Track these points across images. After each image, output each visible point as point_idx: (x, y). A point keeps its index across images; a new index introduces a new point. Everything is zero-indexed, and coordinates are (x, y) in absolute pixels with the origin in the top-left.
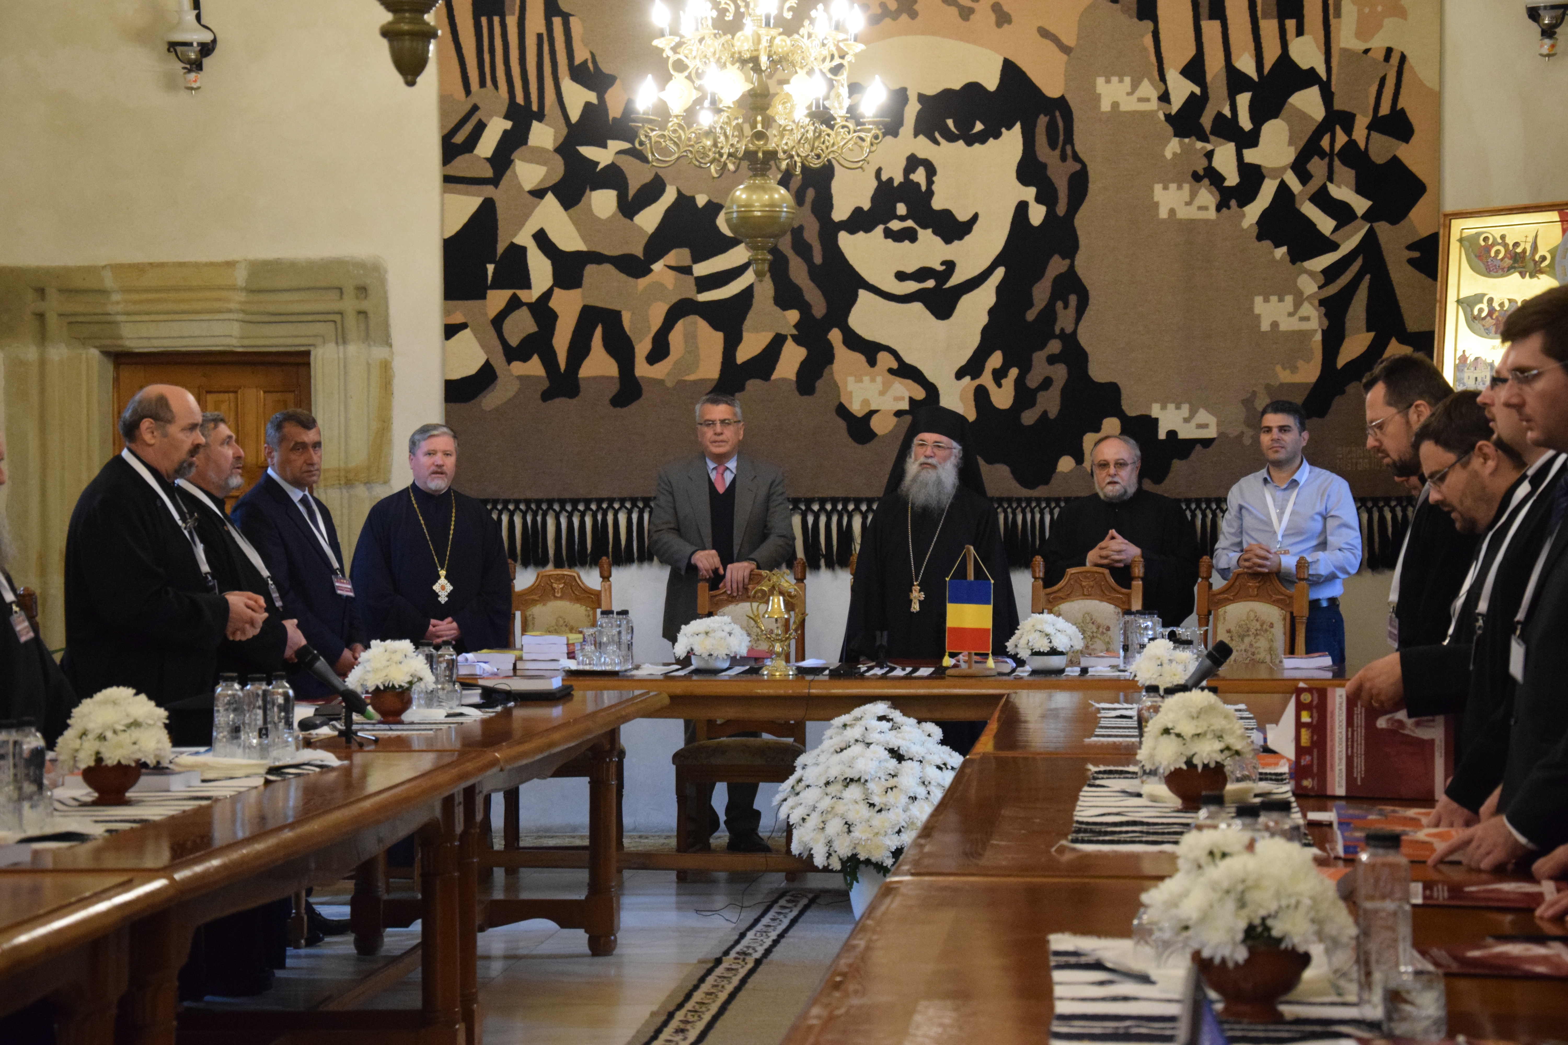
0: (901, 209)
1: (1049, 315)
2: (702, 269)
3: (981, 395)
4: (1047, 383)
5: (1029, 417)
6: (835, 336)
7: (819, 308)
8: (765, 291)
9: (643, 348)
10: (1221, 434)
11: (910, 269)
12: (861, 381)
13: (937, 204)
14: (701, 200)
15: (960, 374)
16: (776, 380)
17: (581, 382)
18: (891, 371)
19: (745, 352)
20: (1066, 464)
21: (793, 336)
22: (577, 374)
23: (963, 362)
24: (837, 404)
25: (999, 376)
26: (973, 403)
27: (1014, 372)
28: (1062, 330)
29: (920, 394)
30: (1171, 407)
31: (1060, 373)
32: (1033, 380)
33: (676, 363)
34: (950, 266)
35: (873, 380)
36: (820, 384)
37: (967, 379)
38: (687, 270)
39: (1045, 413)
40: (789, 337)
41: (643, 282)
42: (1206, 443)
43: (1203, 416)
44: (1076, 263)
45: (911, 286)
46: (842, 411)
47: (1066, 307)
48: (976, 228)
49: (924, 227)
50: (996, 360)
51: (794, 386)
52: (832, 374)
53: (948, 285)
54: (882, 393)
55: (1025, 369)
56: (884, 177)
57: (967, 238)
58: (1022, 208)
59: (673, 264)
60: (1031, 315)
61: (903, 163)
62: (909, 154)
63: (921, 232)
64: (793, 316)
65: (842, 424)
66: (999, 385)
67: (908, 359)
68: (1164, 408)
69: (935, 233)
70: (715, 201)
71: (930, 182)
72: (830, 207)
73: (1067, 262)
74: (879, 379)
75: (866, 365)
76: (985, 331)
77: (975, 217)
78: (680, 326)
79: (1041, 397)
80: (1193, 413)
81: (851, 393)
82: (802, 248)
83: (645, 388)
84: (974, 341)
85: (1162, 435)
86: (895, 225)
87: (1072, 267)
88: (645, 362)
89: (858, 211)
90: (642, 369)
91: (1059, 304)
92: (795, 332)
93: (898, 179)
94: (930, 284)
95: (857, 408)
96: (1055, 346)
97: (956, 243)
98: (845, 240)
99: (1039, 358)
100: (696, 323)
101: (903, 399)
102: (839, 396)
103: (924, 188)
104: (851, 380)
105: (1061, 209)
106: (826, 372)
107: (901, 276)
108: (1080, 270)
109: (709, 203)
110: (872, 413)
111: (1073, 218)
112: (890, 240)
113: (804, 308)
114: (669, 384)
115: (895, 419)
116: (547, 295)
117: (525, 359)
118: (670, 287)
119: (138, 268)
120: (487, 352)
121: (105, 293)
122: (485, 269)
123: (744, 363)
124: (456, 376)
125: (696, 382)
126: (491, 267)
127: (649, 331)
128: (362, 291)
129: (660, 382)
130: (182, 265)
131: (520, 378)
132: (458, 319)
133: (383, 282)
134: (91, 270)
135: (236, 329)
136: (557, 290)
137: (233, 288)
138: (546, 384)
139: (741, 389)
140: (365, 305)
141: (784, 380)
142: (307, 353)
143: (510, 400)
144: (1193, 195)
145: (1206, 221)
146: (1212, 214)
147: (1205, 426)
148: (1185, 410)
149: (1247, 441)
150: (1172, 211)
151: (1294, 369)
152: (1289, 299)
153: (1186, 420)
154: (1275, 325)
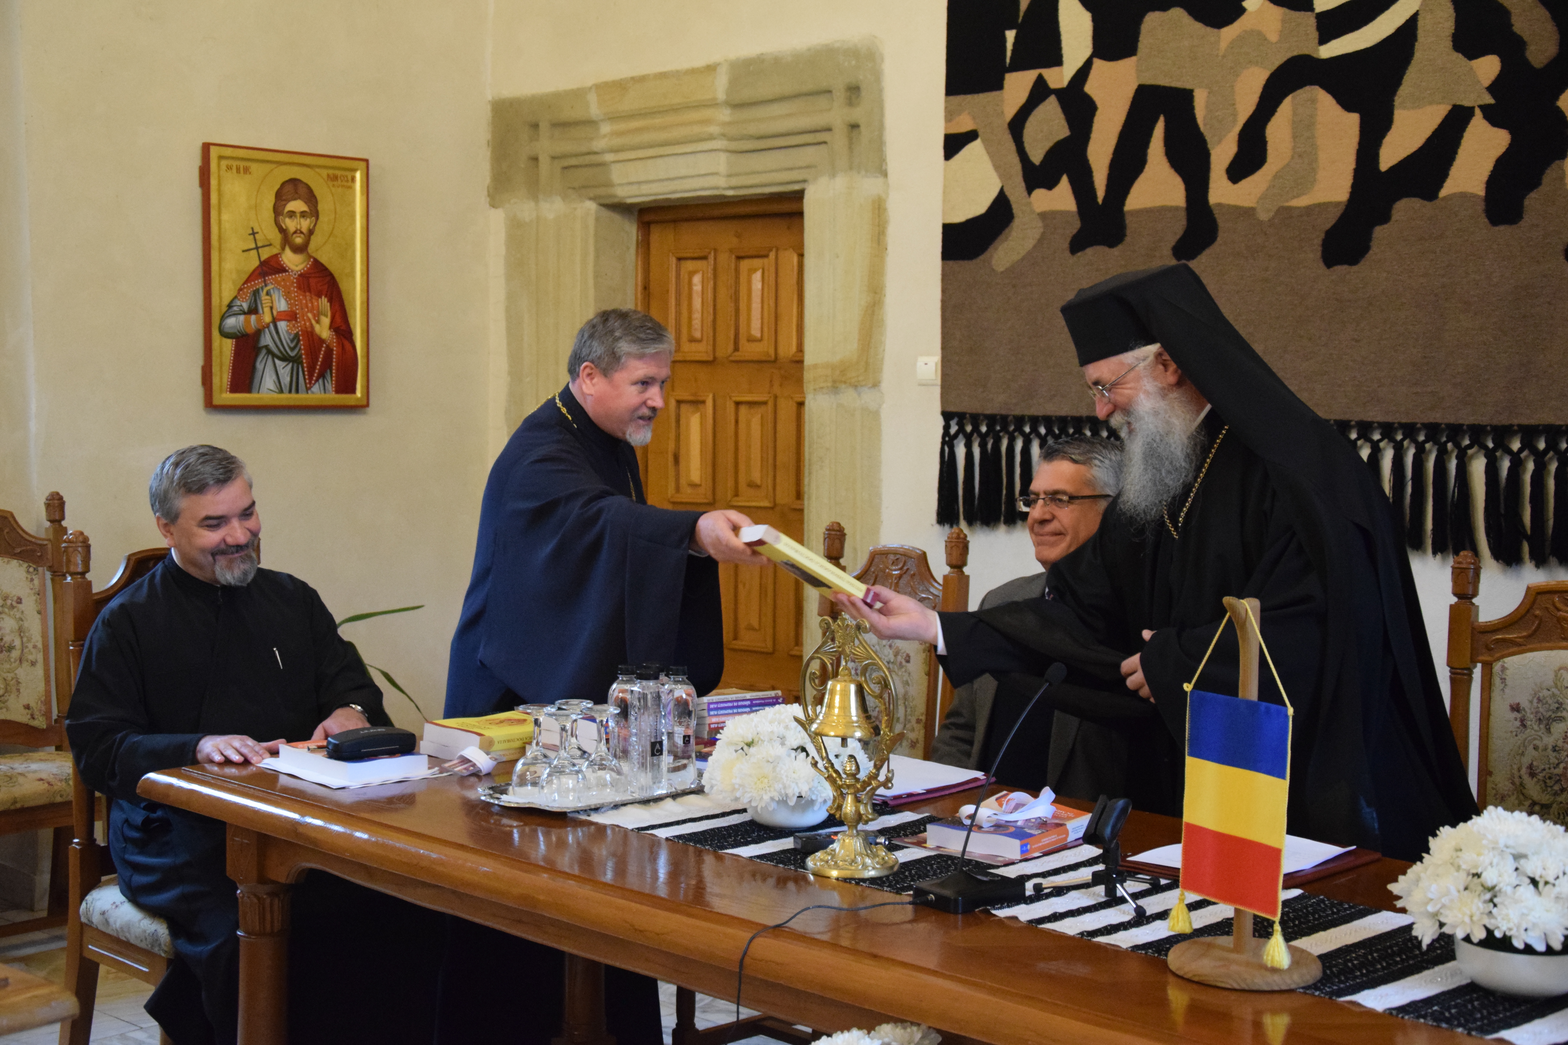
8: (1439, 27)
9: (1223, 152)
16: (1444, 198)
17: (1128, 220)
19: (1397, 147)
21: (1484, 108)
22: (1122, 203)
33: (1276, 176)
38: (1300, 4)
40: (1478, 112)
41: (1229, 32)
51: (1481, 207)
78: (1286, 107)
83: (1223, 223)
88: (1225, 176)
90: (1221, 192)
92: (1489, 100)
100: (1314, 101)
114: (1263, 216)
116: (1083, 74)
117: (1050, 184)
118: (1273, 37)
119: (621, 86)
120: (1001, 176)
121: (590, 123)
122: (1004, 40)
123: (1392, 169)
124: (959, 217)
125: (1309, 210)
126: (1011, 36)
127: (1235, 121)
128: (854, 91)
129: (1248, 212)
130: (663, 76)
131: (1043, 216)
132: (964, 125)
133: (878, 76)
134: (578, 94)
135: (721, 163)
136: (1098, 63)
137: (713, 104)
138: (1077, 224)
139: (1385, 218)
140: (857, 114)
141: (1464, 196)
142: (798, 196)
143: (1029, 253)
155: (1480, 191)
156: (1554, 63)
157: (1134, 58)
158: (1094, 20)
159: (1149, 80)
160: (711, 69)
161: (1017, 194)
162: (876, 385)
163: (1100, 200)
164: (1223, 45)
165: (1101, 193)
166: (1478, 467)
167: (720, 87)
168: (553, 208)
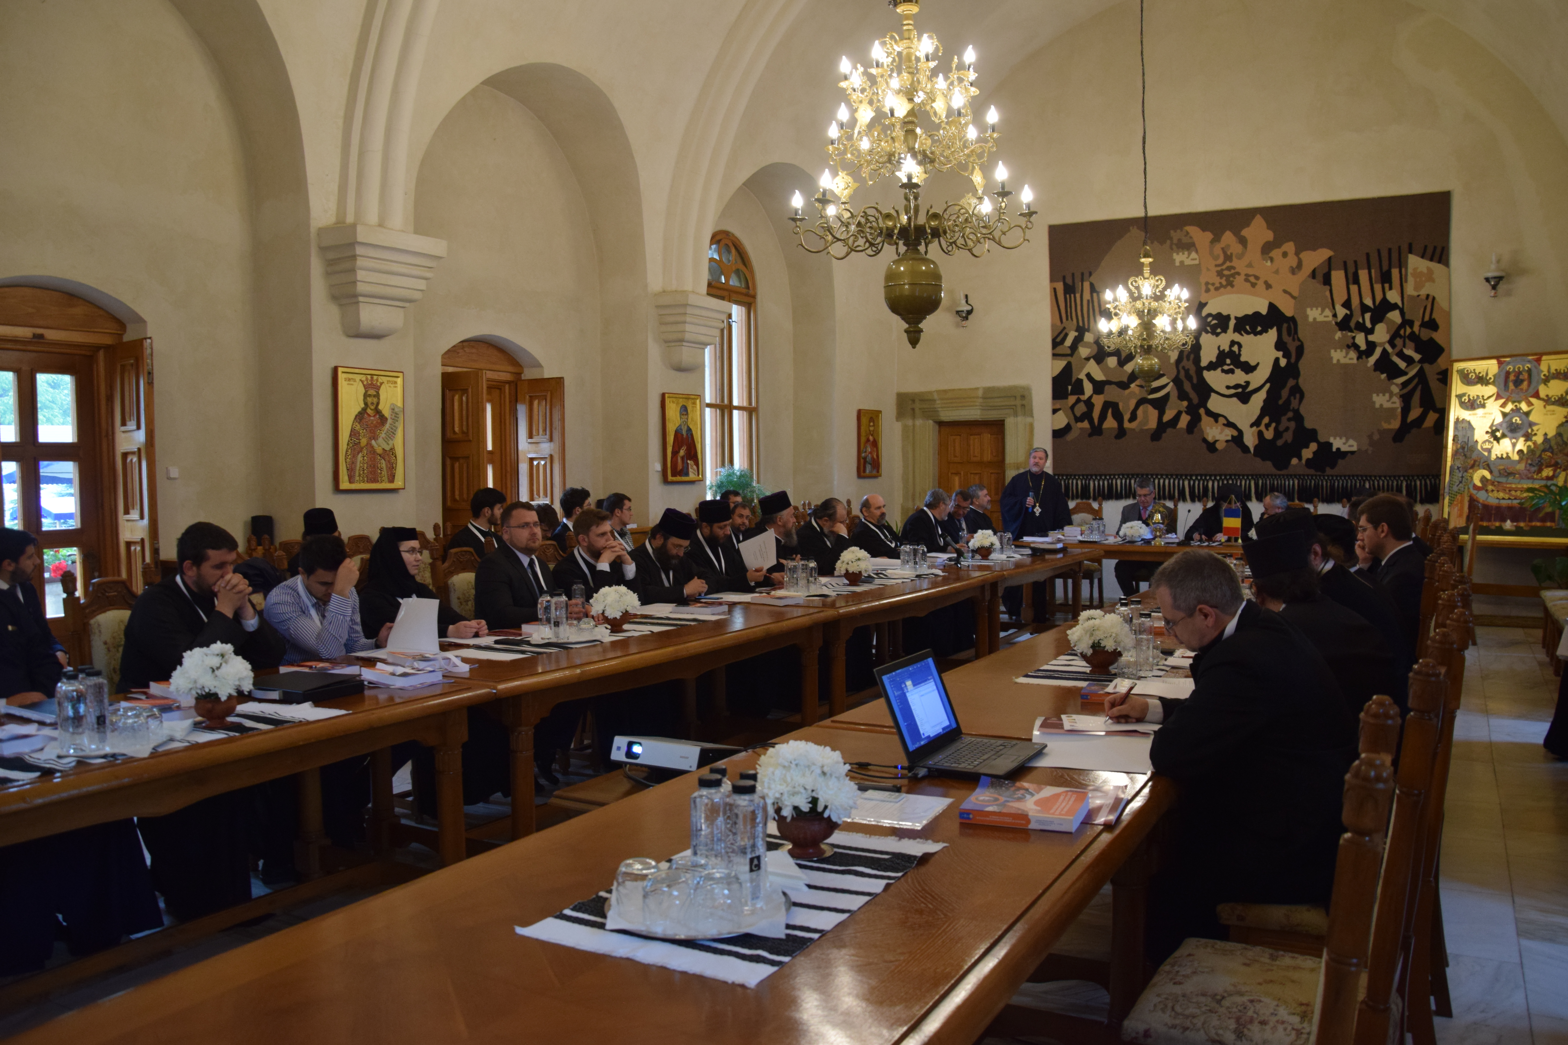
0: (1228, 361)
1: (1288, 402)
3: (1260, 434)
4: (1287, 429)
5: (1280, 443)
6: (1202, 411)
9: (1127, 417)
10: (1359, 449)
11: (1232, 384)
13: (1243, 359)
15: (1252, 426)
18: (1224, 425)
19: (1167, 417)
20: (1294, 461)
25: (1267, 426)
27: (1274, 425)
29: (1235, 433)
31: (1292, 425)
32: (1281, 428)
34: (1248, 383)
37: (1255, 428)
41: (1127, 392)
42: (1352, 453)
43: (1351, 442)
45: (1232, 391)
46: (1205, 440)
48: (1258, 368)
49: (1237, 368)
50: (1266, 420)
54: (1221, 433)
55: (1278, 423)
58: (1277, 360)
60: (1281, 402)
61: (1229, 343)
64: (1185, 403)
65: (1204, 445)
66: (1267, 430)
67: (1231, 420)
71: (1240, 350)
76: (1262, 409)
77: (1258, 364)
78: (1141, 408)
80: (1347, 440)
82: (1189, 377)
84: (1257, 412)
85: (1334, 449)
86: (1226, 368)
87: (1297, 383)
89: (1211, 362)
90: (1127, 425)
91: (1292, 398)
93: (1227, 349)
94: (1240, 390)
95: (1210, 439)
96: (1290, 414)
98: (1206, 374)
99: (1284, 419)
105: (1293, 360)
107: (1228, 387)
110: (1217, 441)
113: (1189, 400)
116: (1091, 397)
117: (1082, 421)
119: (945, 391)
121: (934, 400)
124: (1057, 428)
125: (1147, 430)
126: (1070, 387)
128: (1023, 397)
130: (960, 390)
132: (1058, 406)
133: (1030, 394)
134: (930, 393)
135: (979, 412)
136: (1095, 396)
137: (978, 397)
138: (1090, 431)
139: (1165, 432)
140: (1024, 402)
141: (1182, 429)
142: (1004, 421)
144: (1347, 354)
145: (1353, 364)
146: (1355, 361)
147: (1352, 446)
148: (1344, 440)
149: (1370, 452)
150: (1338, 360)
151: (1390, 423)
152: (1387, 395)
153: (1344, 444)
154: (1381, 405)
160: (977, 389)
161: (1073, 423)
166: (1186, 483)
167: (980, 393)
168: (919, 422)
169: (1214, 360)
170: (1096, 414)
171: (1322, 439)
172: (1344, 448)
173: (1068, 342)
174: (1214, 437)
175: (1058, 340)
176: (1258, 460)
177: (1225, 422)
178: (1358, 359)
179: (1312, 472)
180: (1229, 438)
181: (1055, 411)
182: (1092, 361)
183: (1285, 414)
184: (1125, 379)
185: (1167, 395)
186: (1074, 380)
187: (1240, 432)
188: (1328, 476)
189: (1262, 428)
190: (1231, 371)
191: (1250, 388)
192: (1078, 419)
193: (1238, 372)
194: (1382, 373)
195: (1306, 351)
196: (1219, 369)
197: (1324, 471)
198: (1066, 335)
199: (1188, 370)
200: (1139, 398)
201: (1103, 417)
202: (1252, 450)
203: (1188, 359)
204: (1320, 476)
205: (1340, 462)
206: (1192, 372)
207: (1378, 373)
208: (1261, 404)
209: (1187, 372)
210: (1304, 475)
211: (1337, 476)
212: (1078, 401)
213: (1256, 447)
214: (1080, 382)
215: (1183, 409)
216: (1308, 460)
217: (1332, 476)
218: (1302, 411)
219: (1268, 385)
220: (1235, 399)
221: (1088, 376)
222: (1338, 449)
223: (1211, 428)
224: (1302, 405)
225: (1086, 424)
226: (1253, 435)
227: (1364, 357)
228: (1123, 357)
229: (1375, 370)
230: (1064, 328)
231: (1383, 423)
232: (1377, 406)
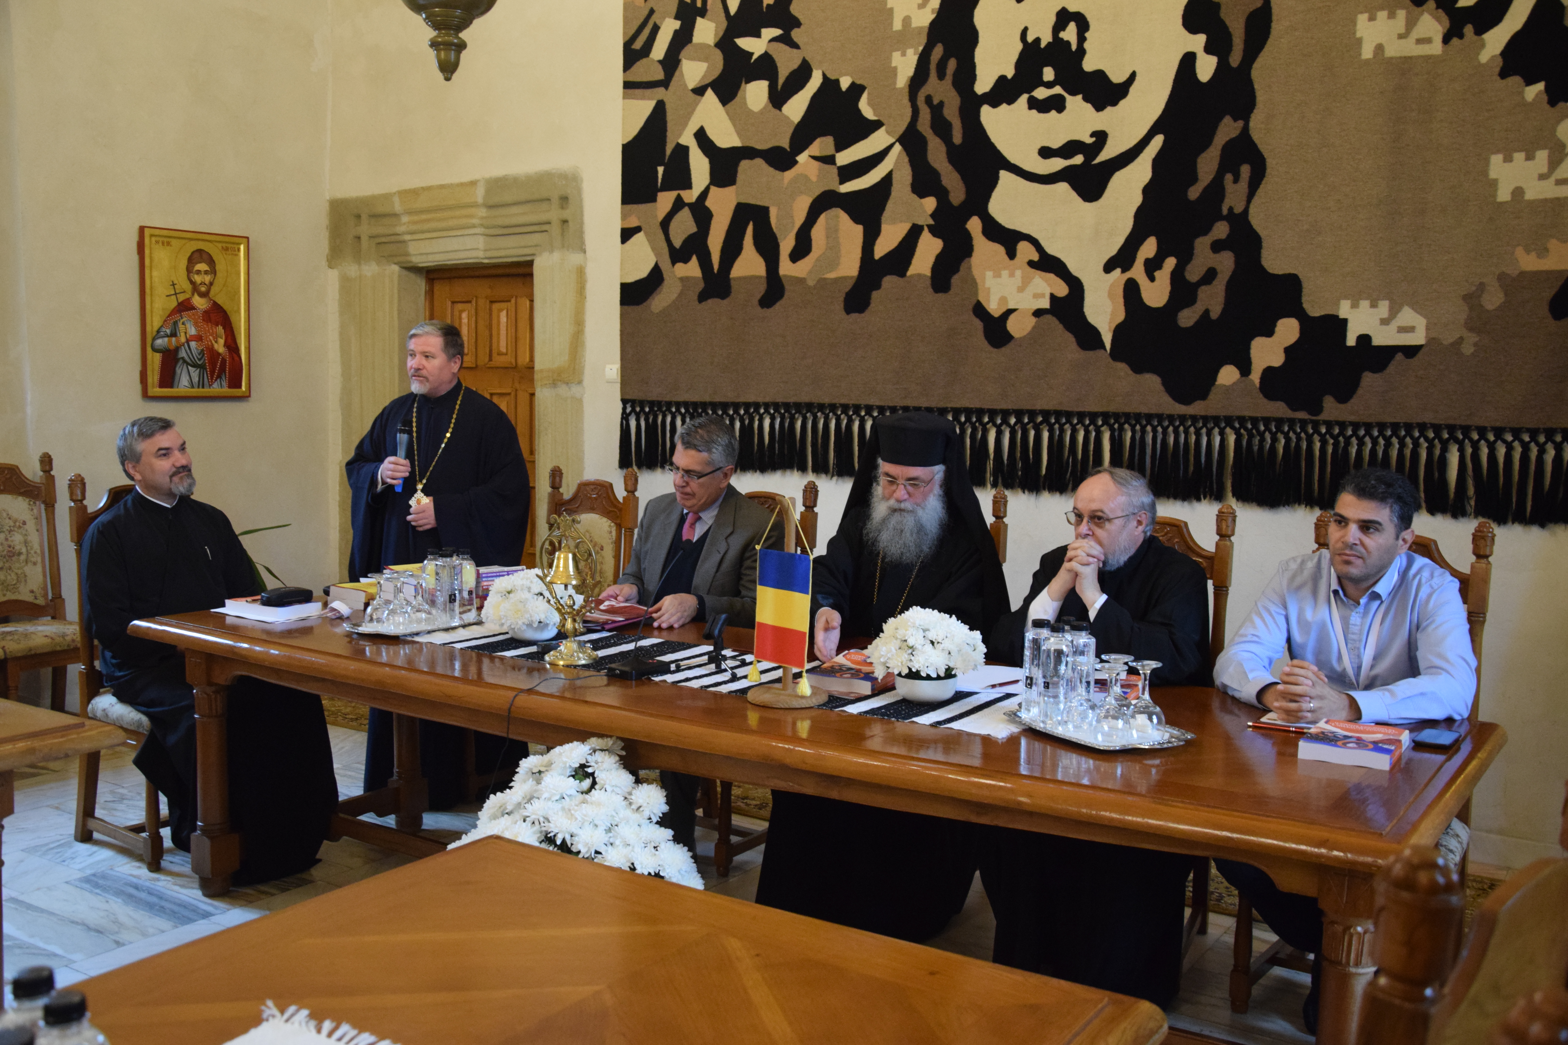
0: (1049, 74)
1: (1216, 190)
2: (845, 158)
3: (1131, 290)
4: (1210, 276)
5: (1187, 318)
6: (974, 225)
7: (957, 194)
8: (903, 179)
9: (787, 245)
10: (1431, 340)
11: (1056, 144)
12: (999, 276)
13: (1089, 65)
14: (845, 83)
15: (1108, 268)
16: (909, 276)
17: (733, 283)
18: (1031, 264)
19: (883, 246)
20: (1228, 375)
21: (929, 226)
22: (729, 274)
23: (1113, 250)
24: (974, 302)
25: (1152, 267)
26: (1121, 300)
27: (1170, 263)
28: (1231, 209)
29: (1062, 290)
30: (1365, 304)
31: (1226, 262)
32: (1193, 274)
33: (818, 260)
34: (1101, 137)
35: (1012, 275)
36: (955, 280)
37: (1118, 271)
38: (829, 160)
39: (1207, 312)
40: (926, 228)
41: (789, 174)
42: (1411, 351)
43: (1408, 316)
44: (1252, 124)
45: (1057, 164)
46: (980, 310)
47: (1236, 180)
48: (1132, 90)
49: (1073, 93)
50: (1149, 248)
51: (929, 282)
52: (969, 268)
53: (1098, 160)
54: (1021, 289)
55: (1185, 259)
56: (1030, 38)
57: (1123, 103)
58: (1188, 61)
59: (817, 154)
60: (1194, 193)
61: (1053, 19)
62: (1059, 8)
63: (1069, 98)
64: (930, 203)
65: (978, 324)
66: (1152, 279)
67: (1051, 249)
68: (1355, 306)
69: (1086, 99)
70: (858, 82)
71: (1082, 39)
72: (973, 78)
73: (1240, 124)
74: (1018, 273)
75: (1006, 257)
76: (1139, 214)
77: (1133, 76)
78: (822, 219)
79: (1204, 292)
80: (1394, 312)
81: (989, 289)
82: (941, 127)
83: (787, 286)
84: (1125, 226)
85: (1351, 341)
86: (1041, 93)
87: (1246, 130)
88: (788, 259)
89: (1002, 79)
90: (786, 268)
91: (1229, 177)
92: (931, 222)
93: (1046, 38)
94: (1078, 159)
95: (994, 308)
96: (1221, 230)
97: (1109, 109)
98: (988, 116)
99: (1202, 244)
100: (837, 217)
101: (1043, 296)
102: (976, 293)
103: (1074, 47)
104: (989, 274)
105: (1235, 59)
106: (963, 266)
107: (1046, 153)
108: (1257, 135)
109: (853, 85)
110: (1010, 312)
111: (1250, 68)
112: (1034, 112)
113: (941, 194)
114: (811, 283)
115: (1034, 320)
116: (704, 194)
117: (686, 261)
118: (814, 179)
119: (415, 193)
120: (656, 255)
121: (396, 215)
122: (656, 172)
123: (882, 258)
124: (630, 279)
125: (836, 280)
126: (661, 170)
127: (793, 226)
128: (564, 200)
129: (801, 281)
130: (442, 187)
131: (682, 279)
132: (633, 223)
133: (579, 191)
134: (387, 197)
135: (482, 242)
136: (713, 189)
137: (474, 205)
138: (701, 285)
139: (878, 286)
140: (566, 214)
141: (919, 276)
142: (530, 264)
143: (674, 302)
144: (1411, 24)
145: (1427, 58)
146: (1436, 47)
147: (1411, 329)
148: (1384, 308)
149: (1468, 349)
150: (1379, 48)
151: (1543, 252)
152: (1542, 156)
153: (1385, 322)
154: (1518, 192)
155: (928, 273)
156: (964, 203)
157: (734, 187)
158: (710, 163)
159: (744, 200)
160: (473, 183)
162: (580, 382)
163: (716, 271)
164: (786, 181)
165: (716, 267)
167: (480, 194)
168: (370, 269)
169: (1010, 73)
170: (715, 241)
171: (1314, 310)
172: (1382, 337)
173: (659, 50)
174: (1003, 300)
175: (638, 45)
176: (1122, 367)
177: (1035, 257)
178: (1446, 40)
179: (1279, 409)
180: (1045, 304)
181: (627, 234)
182: (710, 93)
183: (1206, 231)
184: (784, 142)
185: (886, 183)
186: (669, 150)
187: (1076, 286)
188: (1329, 425)
189: (1138, 272)
190: (1056, 104)
191: (1107, 153)
192: (678, 255)
193: (1075, 103)
194: (1529, 82)
195: (1277, 27)
196: (1024, 98)
197: (1317, 409)
198: (656, 29)
199: (941, 104)
200: (817, 192)
201: (732, 249)
202: (1107, 339)
203: (941, 76)
204: (1303, 423)
205: (1368, 379)
206: (952, 113)
207: (1515, 81)
208: (1137, 199)
209: (937, 110)
210: (1255, 421)
211: (1356, 426)
212: (679, 204)
213: (1119, 331)
214: (682, 151)
215: (925, 220)
216: (1269, 371)
217: (1343, 425)
218: (1257, 220)
219: (1158, 141)
220: (1063, 187)
221: (701, 136)
222: (1364, 339)
223: (998, 275)
224: (1256, 201)
225: (692, 269)
226: (1111, 295)
227: (1469, 30)
228: (781, 80)
229: (1504, 74)
230: (652, 12)
231: (1520, 252)
232: (1504, 195)
